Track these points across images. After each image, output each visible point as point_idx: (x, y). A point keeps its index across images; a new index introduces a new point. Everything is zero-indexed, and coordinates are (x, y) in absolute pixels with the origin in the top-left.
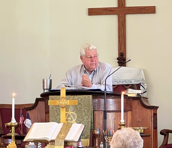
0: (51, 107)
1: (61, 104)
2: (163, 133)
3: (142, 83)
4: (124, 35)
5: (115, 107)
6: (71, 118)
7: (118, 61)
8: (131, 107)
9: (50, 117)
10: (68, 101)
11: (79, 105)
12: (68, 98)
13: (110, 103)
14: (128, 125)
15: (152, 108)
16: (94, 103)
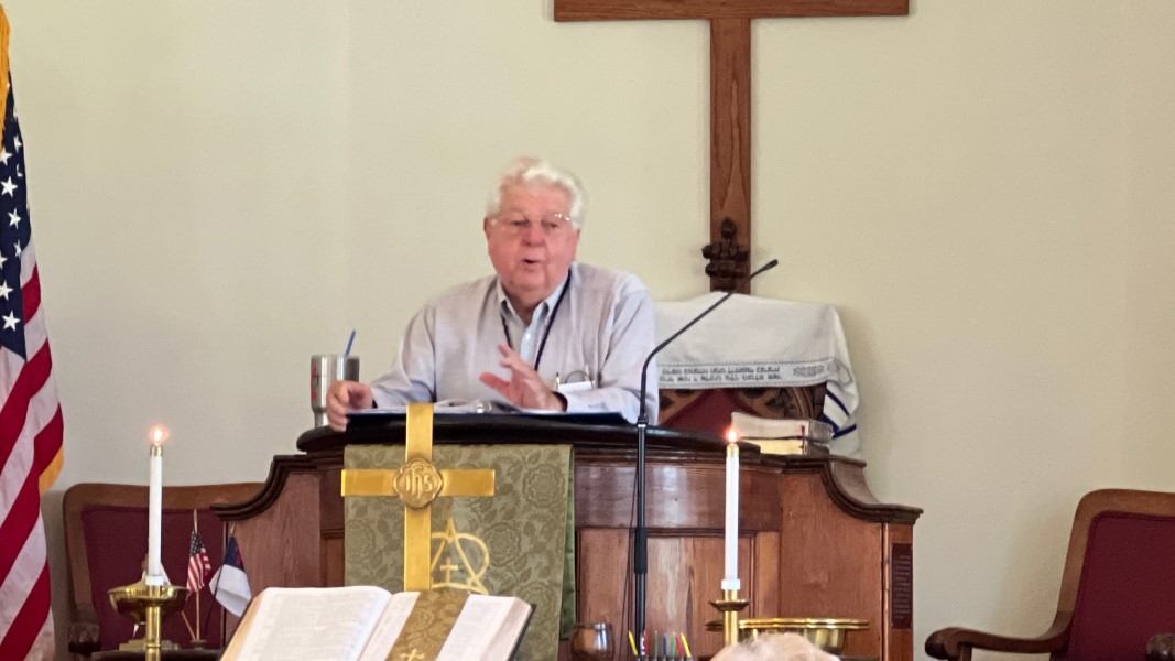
0: (354, 506)
1: (408, 489)
2: (942, 646)
3: (837, 384)
4: (739, 125)
5: (694, 509)
6: (461, 563)
7: (708, 262)
8: (777, 510)
9: (347, 556)
10: (445, 474)
11: (504, 499)
12: (442, 457)
13: (665, 488)
14: (760, 606)
15: (887, 519)
16: (580, 489)
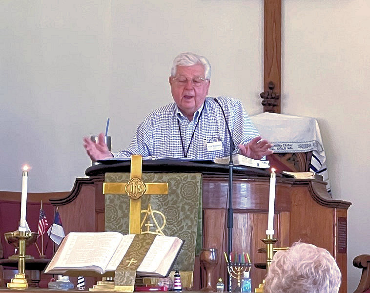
0: (110, 197)
1: (131, 191)
2: (360, 263)
3: (316, 152)
4: (276, 42)
7: (263, 100)
8: (289, 202)
9: (106, 220)
10: (147, 184)
12: (146, 178)
13: (241, 192)
14: (281, 243)
15: (336, 206)
16: (205, 192)
